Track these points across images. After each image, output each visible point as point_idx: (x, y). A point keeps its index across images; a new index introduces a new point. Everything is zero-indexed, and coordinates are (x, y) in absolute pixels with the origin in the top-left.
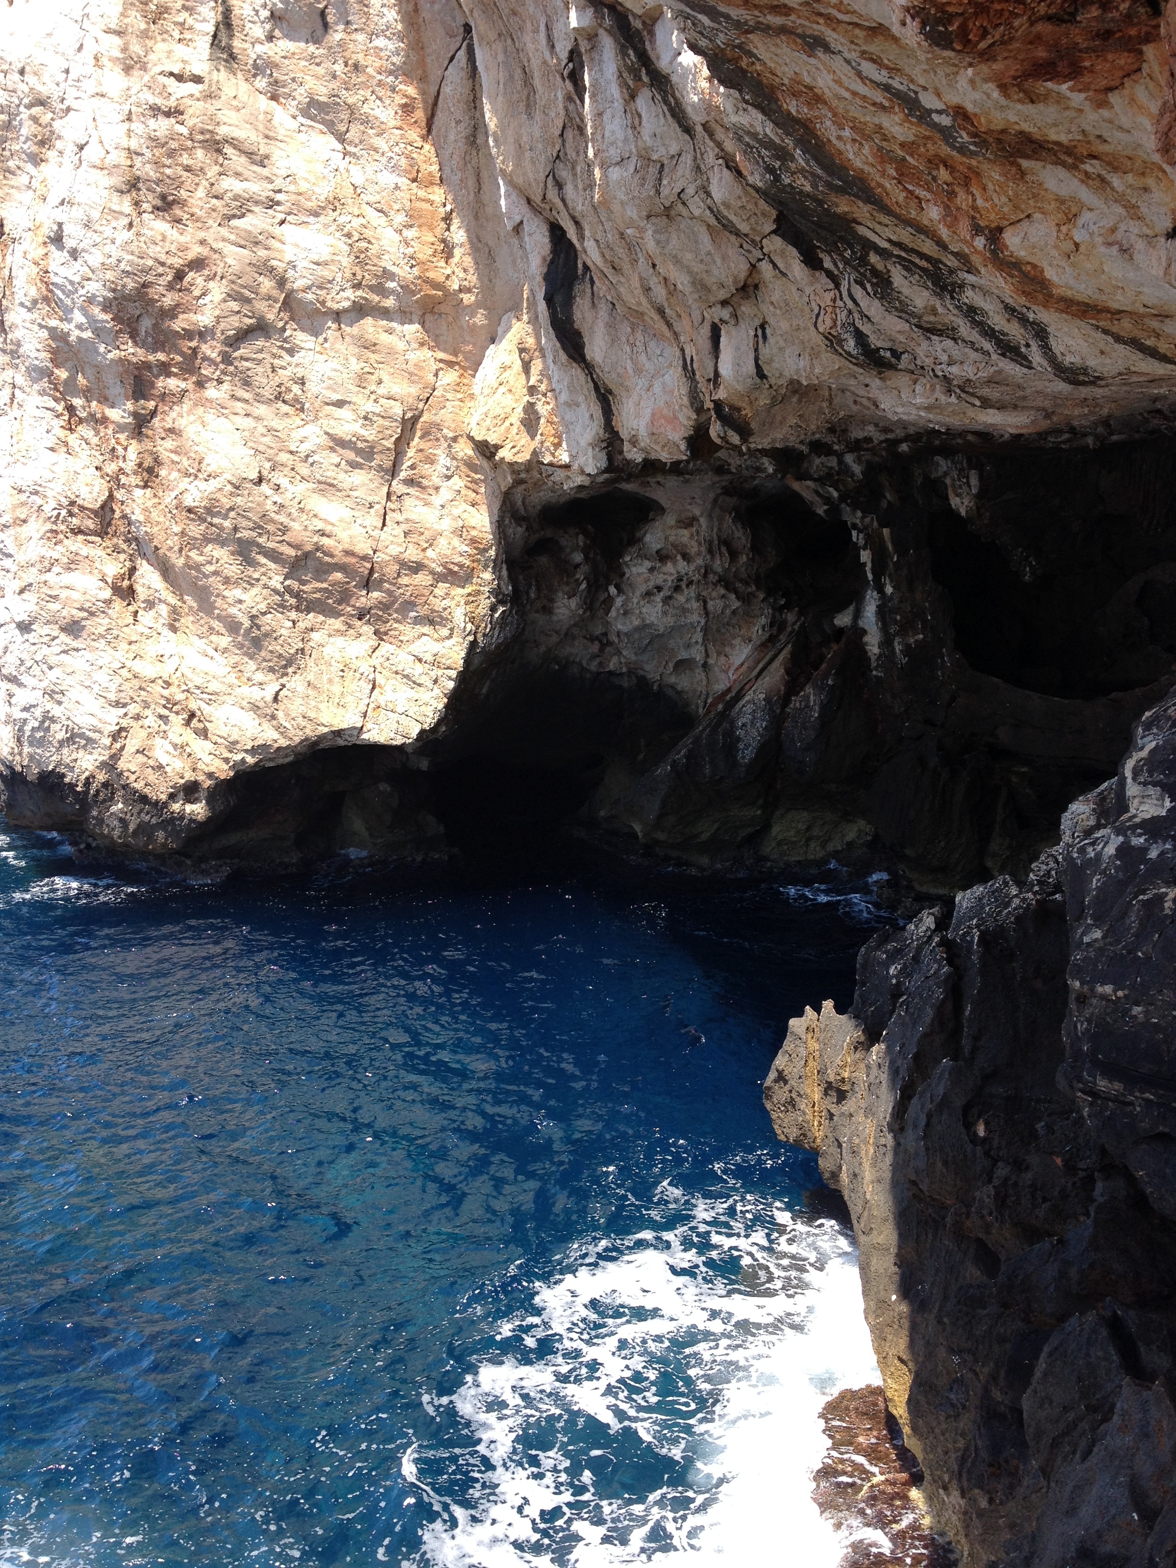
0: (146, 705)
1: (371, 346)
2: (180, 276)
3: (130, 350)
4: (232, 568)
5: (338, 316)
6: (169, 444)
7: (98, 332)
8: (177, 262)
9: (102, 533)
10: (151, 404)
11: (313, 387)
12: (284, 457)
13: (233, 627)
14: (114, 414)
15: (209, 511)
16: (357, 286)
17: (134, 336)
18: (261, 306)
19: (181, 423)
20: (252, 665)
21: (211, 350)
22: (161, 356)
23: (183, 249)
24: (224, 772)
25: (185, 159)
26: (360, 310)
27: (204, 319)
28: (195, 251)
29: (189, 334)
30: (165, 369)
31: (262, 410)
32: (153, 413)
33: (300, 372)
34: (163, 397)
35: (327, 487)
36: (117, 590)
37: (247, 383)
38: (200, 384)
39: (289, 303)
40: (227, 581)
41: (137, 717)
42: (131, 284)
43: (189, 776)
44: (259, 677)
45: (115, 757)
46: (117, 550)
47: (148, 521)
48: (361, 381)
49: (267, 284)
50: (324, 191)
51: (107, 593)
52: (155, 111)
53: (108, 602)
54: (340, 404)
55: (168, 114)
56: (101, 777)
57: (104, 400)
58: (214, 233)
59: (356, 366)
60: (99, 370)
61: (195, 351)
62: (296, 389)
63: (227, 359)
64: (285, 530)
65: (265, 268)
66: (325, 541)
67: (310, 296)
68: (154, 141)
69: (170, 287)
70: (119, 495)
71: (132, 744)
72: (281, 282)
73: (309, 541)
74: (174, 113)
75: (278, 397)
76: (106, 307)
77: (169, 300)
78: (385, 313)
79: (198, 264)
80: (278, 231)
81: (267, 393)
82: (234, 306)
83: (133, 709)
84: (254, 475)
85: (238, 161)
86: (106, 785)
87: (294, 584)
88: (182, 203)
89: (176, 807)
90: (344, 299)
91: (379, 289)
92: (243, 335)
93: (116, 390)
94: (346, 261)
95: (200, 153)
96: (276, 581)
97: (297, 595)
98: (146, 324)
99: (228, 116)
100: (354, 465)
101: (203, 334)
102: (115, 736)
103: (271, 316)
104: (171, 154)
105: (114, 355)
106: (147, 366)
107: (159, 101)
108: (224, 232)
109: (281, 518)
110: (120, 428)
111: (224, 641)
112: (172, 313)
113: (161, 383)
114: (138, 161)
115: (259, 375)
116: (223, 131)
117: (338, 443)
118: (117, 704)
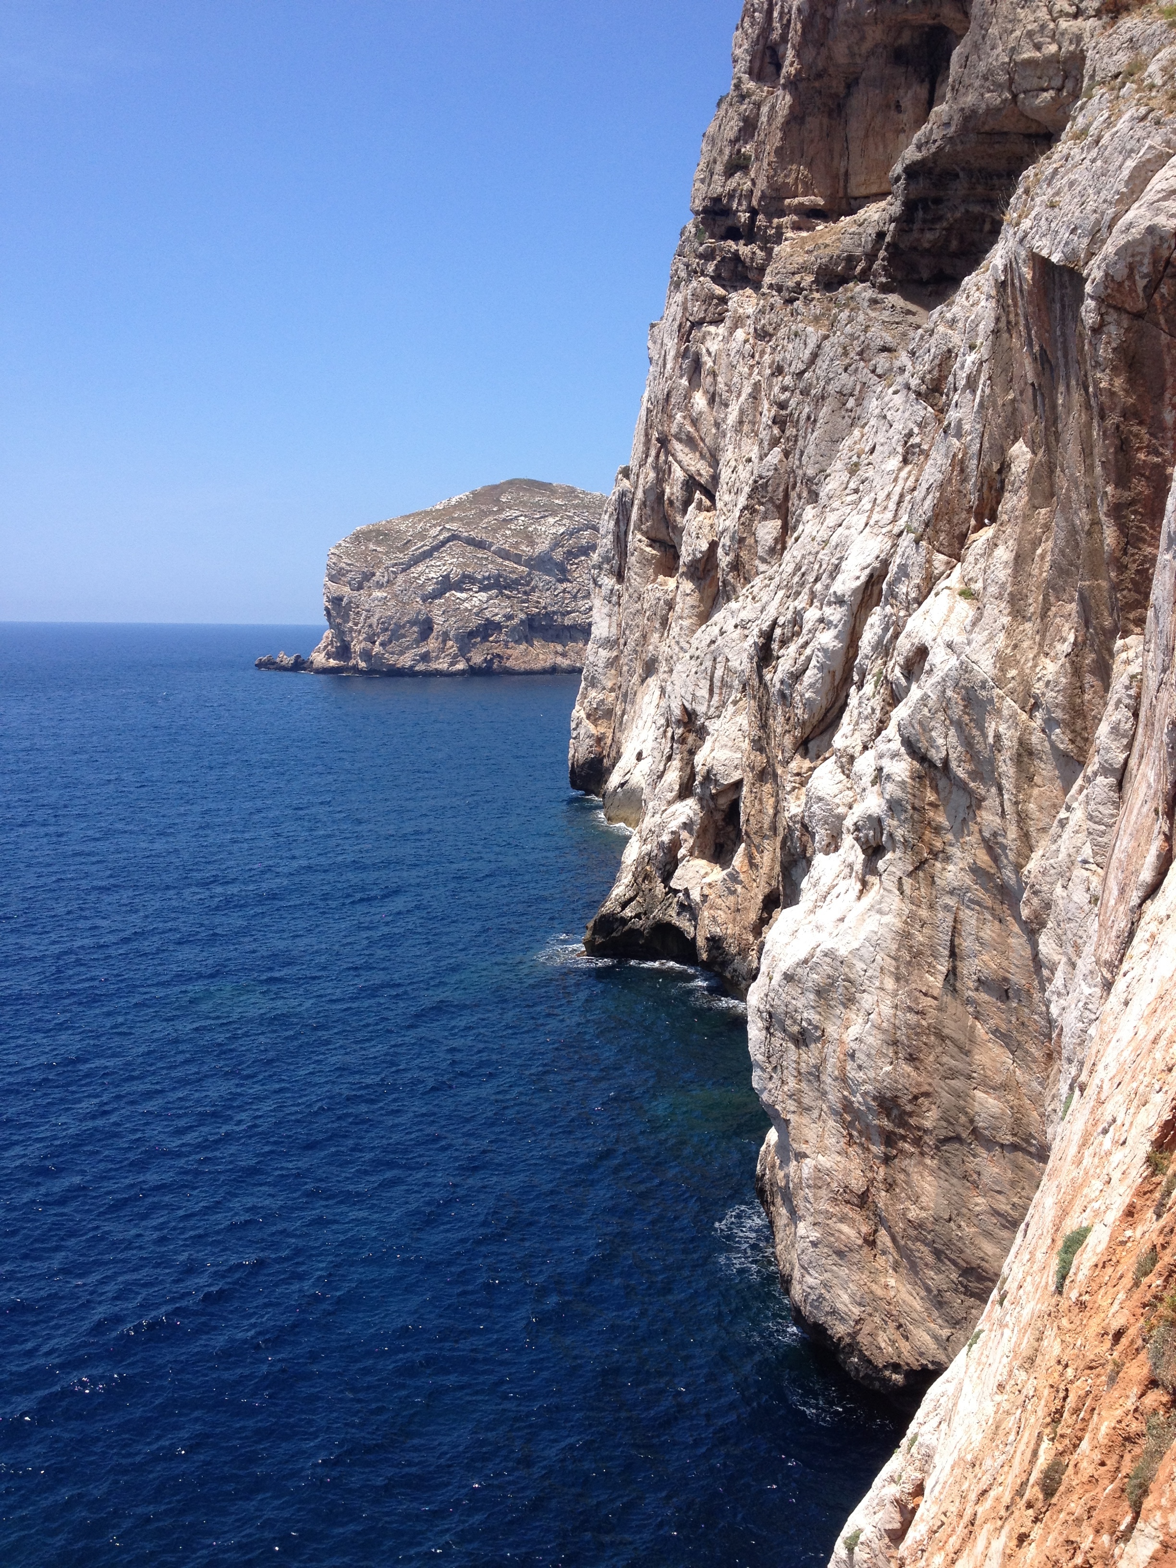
0: (876, 1310)
1: (1021, 1168)
2: (916, 1098)
3: (885, 1122)
4: (930, 1259)
5: (1002, 1146)
6: (902, 1176)
7: (869, 1109)
8: (915, 1091)
9: (861, 1207)
10: (895, 1152)
11: (986, 1179)
12: (964, 1210)
13: (928, 1290)
14: (874, 1149)
15: (920, 1226)
16: (1014, 1135)
17: (888, 1116)
18: (960, 1129)
19: (910, 1170)
20: (936, 1314)
21: (930, 1140)
22: (902, 1131)
23: (919, 1085)
24: (916, 1366)
25: (924, 1039)
26: (1015, 1147)
27: (928, 1124)
28: (925, 1088)
29: (919, 1128)
30: (904, 1138)
31: (954, 1181)
32: (895, 1157)
33: (978, 1168)
34: (901, 1151)
35: (988, 1234)
36: (866, 1241)
37: (947, 1164)
38: (922, 1154)
39: (975, 1131)
40: (926, 1265)
41: (870, 1315)
42: (888, 1094)
43: (895, 1359)
44: (939, 1321)
45: (856, 1333)
46: (868, 1217)
47: (887, 1210)
48: (1013, 1184)
49: (963, 1119)
50: (999, 1079)
51: (860, 1242)
52: (910, 1009)
53: (861, 1247)
54: (999, 1192)
55: (917, 1013)
56: (847, 1340)
57: (869, 1139)
58: (936, 1081)
59: (1010, 1174)
60: (868, 1126)
61: (921, 1138)
62: (975, 1176)
63: (937, 1148)
64: (962, 1252)
65: (962, 1110)
66: (983, 1264)
67: (986, 1132)
68: (908, 1026)
69: (910, 1101)
70: (873, 1190)
71: (867, 1328)
72: (972, 1121)
73: (976, 1262)
74: (921, 1013)
75: (965, 1177)
76: (875, 1099)
77: (909, 1108)
78: (1030, 1154)
79: (926, 1095)
80: (972, 1092)
81: (959, 1173)
82: (945, 1124)
83: (869, 1309)
84: (947, 1217)
85: (953, 1050)
86: (849, 1345)
87: (965, 1282)
88: (921, 1061)
89: (887, 1373)
90: (1008, 1139)
91: (1027, 1141)
92: (947, 1140)
93: (876, 1137)
94: (1009, 1121)
95: (933, 1038)
96: (954, 1276)
97: (965, 1287)
98: (895, 1112)
99: (949, 1023)
100: (1005, 1227)
101: (926, 1131)
102: (857, 1322)
103: (964, 1136)
104: (917, 1034)
105: (876, 1122)
106: (895, 1134)
107: (913, 1005)
108: (942, 1083)
109: (960, 1244)
110: (876, 1157)
111: (923, 1293)
112: (911, 1114)
113: (901, 1144)
114: (899, 1033)
115: (955, 1162)
116: (946, 1031)
117: (996, 1213)
118: (860, 1304)
